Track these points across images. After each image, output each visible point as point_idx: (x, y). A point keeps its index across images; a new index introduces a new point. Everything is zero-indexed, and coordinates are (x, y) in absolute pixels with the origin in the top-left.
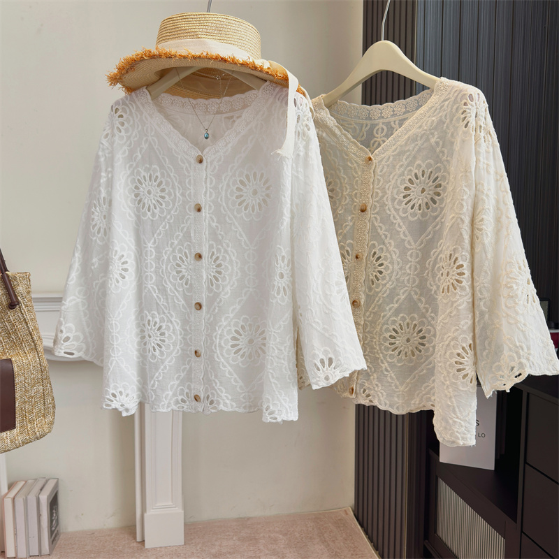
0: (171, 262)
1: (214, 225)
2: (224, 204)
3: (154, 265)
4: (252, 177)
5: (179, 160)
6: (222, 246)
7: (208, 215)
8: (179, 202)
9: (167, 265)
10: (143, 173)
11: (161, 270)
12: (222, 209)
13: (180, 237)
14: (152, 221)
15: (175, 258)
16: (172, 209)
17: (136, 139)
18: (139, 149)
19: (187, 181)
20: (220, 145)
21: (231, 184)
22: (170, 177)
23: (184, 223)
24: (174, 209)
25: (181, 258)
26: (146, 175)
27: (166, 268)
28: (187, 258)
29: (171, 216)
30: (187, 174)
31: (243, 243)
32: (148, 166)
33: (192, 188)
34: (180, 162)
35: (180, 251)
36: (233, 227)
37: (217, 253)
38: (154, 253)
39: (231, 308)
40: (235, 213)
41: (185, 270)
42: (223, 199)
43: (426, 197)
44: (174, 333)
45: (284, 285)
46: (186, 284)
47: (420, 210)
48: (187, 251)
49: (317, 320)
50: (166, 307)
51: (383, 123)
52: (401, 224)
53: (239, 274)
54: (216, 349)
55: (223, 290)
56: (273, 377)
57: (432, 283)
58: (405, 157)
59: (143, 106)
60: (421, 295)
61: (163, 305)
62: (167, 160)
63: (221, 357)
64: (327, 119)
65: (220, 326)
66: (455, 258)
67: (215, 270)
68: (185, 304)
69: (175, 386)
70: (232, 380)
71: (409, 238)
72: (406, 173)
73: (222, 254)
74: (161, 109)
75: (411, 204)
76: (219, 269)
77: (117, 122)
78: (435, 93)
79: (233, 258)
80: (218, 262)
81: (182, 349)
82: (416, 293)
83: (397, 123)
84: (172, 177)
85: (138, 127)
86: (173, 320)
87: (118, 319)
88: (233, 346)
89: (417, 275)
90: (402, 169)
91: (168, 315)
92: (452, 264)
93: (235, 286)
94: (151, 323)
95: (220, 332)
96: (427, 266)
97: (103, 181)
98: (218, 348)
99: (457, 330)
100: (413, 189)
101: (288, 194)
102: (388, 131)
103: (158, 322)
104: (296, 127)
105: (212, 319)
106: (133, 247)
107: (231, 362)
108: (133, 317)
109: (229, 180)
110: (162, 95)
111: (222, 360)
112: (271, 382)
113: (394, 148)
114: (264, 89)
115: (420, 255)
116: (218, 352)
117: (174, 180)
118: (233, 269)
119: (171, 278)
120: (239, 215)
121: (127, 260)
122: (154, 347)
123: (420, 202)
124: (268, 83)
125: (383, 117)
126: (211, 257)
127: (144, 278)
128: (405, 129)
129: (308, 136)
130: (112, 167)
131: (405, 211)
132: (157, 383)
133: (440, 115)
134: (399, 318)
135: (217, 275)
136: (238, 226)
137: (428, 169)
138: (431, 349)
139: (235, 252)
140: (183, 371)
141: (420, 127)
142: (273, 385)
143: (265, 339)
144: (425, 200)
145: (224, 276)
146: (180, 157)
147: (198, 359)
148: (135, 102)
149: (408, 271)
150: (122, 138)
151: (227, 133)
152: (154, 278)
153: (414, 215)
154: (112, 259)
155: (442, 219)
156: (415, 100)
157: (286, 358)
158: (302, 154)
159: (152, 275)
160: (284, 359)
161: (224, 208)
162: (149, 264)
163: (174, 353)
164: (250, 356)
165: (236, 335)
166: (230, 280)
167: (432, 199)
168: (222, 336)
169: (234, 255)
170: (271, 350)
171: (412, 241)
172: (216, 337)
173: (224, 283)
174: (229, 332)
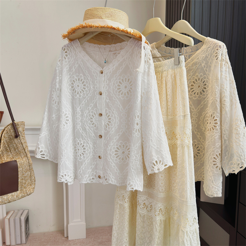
0: (88, 117)
1: (108, 101)
2: (112, 92)
3: (80, 118)
4: (124, 80)
5: (92, 72)
6: (111, 110)
7: (105, 97)
8: (92, 91)
9: (86, 118)
10: (75, 77)
11: (83, 121)
12: (111, 94)
13: (92, 106)
14: (79, 98)
15: (90, 115)
16: (88, 94)
17: (73, 62)
18: (74, 67)
19: (96, 81)
20: (111, 66)
21: (115, 83)
22: (88, 80)
23: (94, 100)
24: (90, 94)
25: (92, 115)
26: (77, 78)
28: (95, 115)
29: (88, 97)
30: (96, 78)
31: (120, 109)
32: (78, 74)
33: (98, 84)
34: (93, 73)
35: (92, 112)
36: (116, 102)
37: (109, 113)
38: (80, 113)
39: (115, 138)
40: (117, 96)
41: (94, 121)
42: (112, 90)
43: (200, 89)
44: (89, 148)
45: (138, 128)
46: (95, 127)
47: (198, 95)
48: (95, 112)
49: (154, 144)
50: (86, 137)
52: (190, 101)
53: (119, 123)
54: (108, 155)
55: (111, 130)
56: (133, 169)
57: (203, 127)
58: (191, 72)
59: (76, 47)
60: (198, 132)
61: (84, 136)
62: (87, 72)
64: (157, 54)
65: (110, 145)
66: (213, 116)
67: (108, 121)
68: (94, 136)
69: (90, 172)
70: (115, 169)
72: (192, 78)
73: (111, 114)
74: (84, 49)
75: (194, 92)
76: (110, 120)
77: (64, 55)
78: (204, 44)
79: (116, 116)
80: (109, 117)
81: (93, 155)
82: (196, 131)
83: (188, 56)
85: (74, 57)
86: (89, 142)
87: (65, 142)
88: (115, 154)
89: (196, 123)
90: (190, 77)
91: (87, 140)
92: (212, 119)
93: (117, 128)
94: (79, 144)
95: (110, 148)
96: (201, 119)
97: (57, 80)
99: (214, 147)
100: (195, 86)
101: (140, 88)
103: (82, 143)
104: (145, 59)
105: (106, 142)
106: (71, 110)
107: (114, 161)
108: (71, 141)
109: (114, 81)
110: (85, 43)
111: (111, 160)
112: (132, 171)
113: (187, 67)
114: (130, 41)
115: (198, 114)
116: (109, 157)
117: (90, 81)
118: (116, 120)
119: (88, 124)
120: (119, 97)
121: (68, 116)
122: (80, 155)
123: (198, 91)
124: (132, 39)
126: (106, 115)
127: (76, 124)
128: (192, 59)
129: (150, 63)
130: (62, 75)
131: (191, 95)
132: (82, 171)
133: (206, 54)
135: (109, 123)
136: (118, 102)
137: (201, 77)
138: (202, 155)
139: (117, 113)
140: (93, 165)
141: (198, 59)
142: (132, 172)
143: (130, 151)
144: (200, 91)
145: (112, 124)
146: (93, 71)
147: (100, 160)
148: (73, 46)
149: (193, 121)
150: (66, 62)
151: (113, 61)
152: (80, 124)
153: (195, 97)
154: (62, 115)
155: (207, 99)
156: (196, 46)
157: (139, 160)
158: (146, 70)
159: (80, 122)
160: (138, 161)
162: (78, 117)
163: (90, 157)
164: (123, 159)
165: (117, 150)
166: (114, 125)
167: (203, 90)
168: (111, 150)
169: (116, 114)
170: (132, 156)
171: (194, 108)
172: (108, 150)
173: (112, 127)
174: (114, 148)
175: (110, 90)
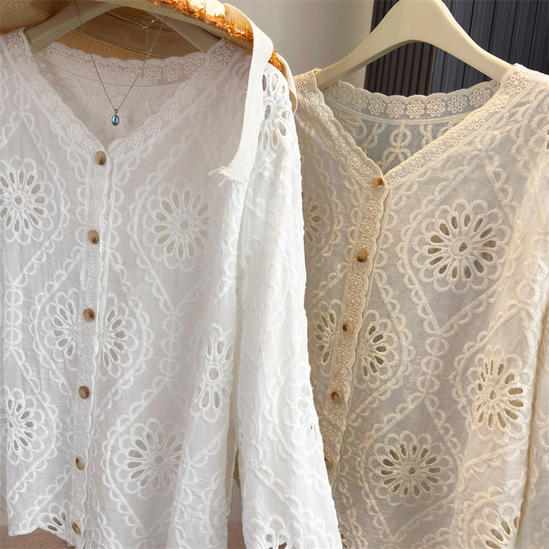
0: (46, 315)
1: (118, 267)
2: (135, 237)
3: (21, 316)
4: (182, 198)
5: (68, 154)
6: (127, 305)
7: (109, 251)
8: (64, 223)
9: (41, 319)
10: (10, 169)
11: (31, 326)
12: (132, 244)
13: (63, 279)
14: (21, 246)
15: (53, 309)
16: (52, 232)
19: (79, 190)
20: (135, 138)
21: (149, 205)
22: (52, 180)
23: (70, 257)
24: (56, 233)
25: (62, 312)
26: (14, 171)
27: (39, 323)
28: (72, 313)
29: (51, 244)
30: (79, 178)
31: (161, 305)
32: (18, 158)
33: (86, 202)
34: (69, 158)
35: (62, 300)
36: (147, 278)
37: (118, 315)
38: (22, 298)
39: (133, 406)
40: (153, 255)
41: (68, 332)
42: (135, 229)
43: (467, 259)
44: (46, 424)
46: (70, 351)
47: (454, 277)
48: (73, 303)
49: (265, 467)
50: (36, 385)
51: (407, 126)
52: (421, 293)
53: (151, 353)
54: (105, 466)
55: (122, 376)
57: (460, 392)
58: (438, 188)
60: (440, 407)
61: (31, 380)
62: (49, 153)
63: (111, 481)
64: (319, 109)
65: (113, 432)
67: (113, 341)
68: (66, 384)
69: (46, 502)
70: (126, 518)
71: (431, 317)
72: (437, 213)
73: (126, 317)
75: (441, 264)
76: (119, 340)
78: (501, 90)
79: (144, 327)
80: (119, 329)
81: (59, 450)
82: (433, 403)
83: (429, 128)
84: (56, 181)
86: (46, 405)
88: (132, 465)
89: (438, 377)
90: (431, 207)
91: (39, 397)
93: (141, 371)
94: (13, 405)
95: (112, 442)
96: (455, 364)
98: (108, 466)
99: (499, 493)
100: (446, 242)
102: (413, 139)
103: (24, 405)
104: (263, 125)
105: (102, 418)
107: (126, 490)
109: (146, 199)
110: (54, 45)
111: (114, 486)
113: (421, 170)
114: (214, 52)
115: (447, 346)
116: (108, 471)
117: (59, 186)
118: (141, 344)
119: (46, 340)
120: (157, 260)
122: (15, 442)
123: (456, 264)
124: (221, 43)
125: (407, 117)
126: (109, 319)
127: (4, 335)
128: (445, 143)
129: (281, 145)
131: (429, 273)
132: (17, 495)
133: (508, 128)
134: (402, 436)
135: (116, 349)
136: (155, 276)
137: (476, 214)
138: (445, 489)
139: (147, 317)
140: (60, 481)
141: (470, 143)
144: (465, 263)
145: (126, 353)
146: (69, 151)
147: (80, 472)
149: (424, 368)
151: (148, 121)
152: (20, 337)
153: (443, 282)
155: (490, 297)
156: (464, 96)
158: (267, 174)
159: (18, 331)
161: (134, 243)
162: (13, 313)
163: (47, 454)
164: (155, 483)
165: (137, 449)
166: (135, 360)
167: (477, 264)
168: (115, 449)
169: (145, 322)
170: (182, 493)
171: (435, 323)
172: (106, 447)
173: (125, 365)
174: (126, 443)
175: (128, 229)
